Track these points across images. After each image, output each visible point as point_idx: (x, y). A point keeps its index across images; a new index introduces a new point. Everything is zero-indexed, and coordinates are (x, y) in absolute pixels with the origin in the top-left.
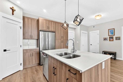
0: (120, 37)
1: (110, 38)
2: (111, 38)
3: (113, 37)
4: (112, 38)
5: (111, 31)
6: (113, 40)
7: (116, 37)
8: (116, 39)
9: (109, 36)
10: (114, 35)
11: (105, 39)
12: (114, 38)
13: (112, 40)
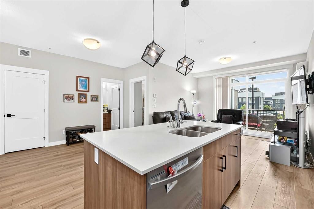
0: (98, 96)
1: (80, 95)
2: (82, 97)
3: (87, 94)
4: (85, 96)
5: (82, 81)
6: (86, 102)
7: (92, 96)
8: (92, 100)
9: (77, 90)
10: (88, 91)
11: (69, 98)
12: (89, 98)
13: (84, 100)
